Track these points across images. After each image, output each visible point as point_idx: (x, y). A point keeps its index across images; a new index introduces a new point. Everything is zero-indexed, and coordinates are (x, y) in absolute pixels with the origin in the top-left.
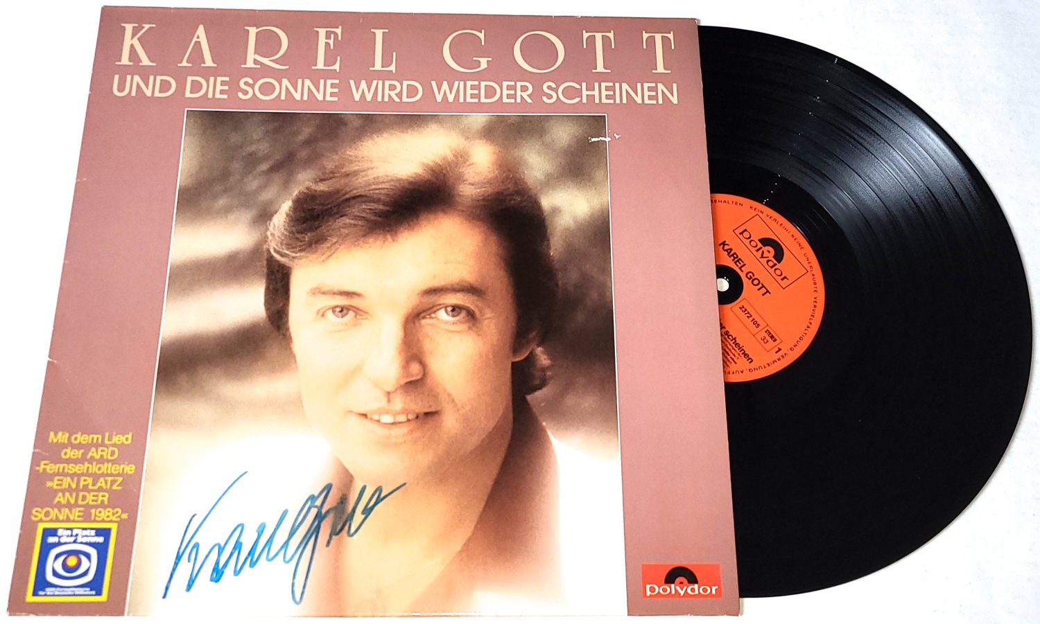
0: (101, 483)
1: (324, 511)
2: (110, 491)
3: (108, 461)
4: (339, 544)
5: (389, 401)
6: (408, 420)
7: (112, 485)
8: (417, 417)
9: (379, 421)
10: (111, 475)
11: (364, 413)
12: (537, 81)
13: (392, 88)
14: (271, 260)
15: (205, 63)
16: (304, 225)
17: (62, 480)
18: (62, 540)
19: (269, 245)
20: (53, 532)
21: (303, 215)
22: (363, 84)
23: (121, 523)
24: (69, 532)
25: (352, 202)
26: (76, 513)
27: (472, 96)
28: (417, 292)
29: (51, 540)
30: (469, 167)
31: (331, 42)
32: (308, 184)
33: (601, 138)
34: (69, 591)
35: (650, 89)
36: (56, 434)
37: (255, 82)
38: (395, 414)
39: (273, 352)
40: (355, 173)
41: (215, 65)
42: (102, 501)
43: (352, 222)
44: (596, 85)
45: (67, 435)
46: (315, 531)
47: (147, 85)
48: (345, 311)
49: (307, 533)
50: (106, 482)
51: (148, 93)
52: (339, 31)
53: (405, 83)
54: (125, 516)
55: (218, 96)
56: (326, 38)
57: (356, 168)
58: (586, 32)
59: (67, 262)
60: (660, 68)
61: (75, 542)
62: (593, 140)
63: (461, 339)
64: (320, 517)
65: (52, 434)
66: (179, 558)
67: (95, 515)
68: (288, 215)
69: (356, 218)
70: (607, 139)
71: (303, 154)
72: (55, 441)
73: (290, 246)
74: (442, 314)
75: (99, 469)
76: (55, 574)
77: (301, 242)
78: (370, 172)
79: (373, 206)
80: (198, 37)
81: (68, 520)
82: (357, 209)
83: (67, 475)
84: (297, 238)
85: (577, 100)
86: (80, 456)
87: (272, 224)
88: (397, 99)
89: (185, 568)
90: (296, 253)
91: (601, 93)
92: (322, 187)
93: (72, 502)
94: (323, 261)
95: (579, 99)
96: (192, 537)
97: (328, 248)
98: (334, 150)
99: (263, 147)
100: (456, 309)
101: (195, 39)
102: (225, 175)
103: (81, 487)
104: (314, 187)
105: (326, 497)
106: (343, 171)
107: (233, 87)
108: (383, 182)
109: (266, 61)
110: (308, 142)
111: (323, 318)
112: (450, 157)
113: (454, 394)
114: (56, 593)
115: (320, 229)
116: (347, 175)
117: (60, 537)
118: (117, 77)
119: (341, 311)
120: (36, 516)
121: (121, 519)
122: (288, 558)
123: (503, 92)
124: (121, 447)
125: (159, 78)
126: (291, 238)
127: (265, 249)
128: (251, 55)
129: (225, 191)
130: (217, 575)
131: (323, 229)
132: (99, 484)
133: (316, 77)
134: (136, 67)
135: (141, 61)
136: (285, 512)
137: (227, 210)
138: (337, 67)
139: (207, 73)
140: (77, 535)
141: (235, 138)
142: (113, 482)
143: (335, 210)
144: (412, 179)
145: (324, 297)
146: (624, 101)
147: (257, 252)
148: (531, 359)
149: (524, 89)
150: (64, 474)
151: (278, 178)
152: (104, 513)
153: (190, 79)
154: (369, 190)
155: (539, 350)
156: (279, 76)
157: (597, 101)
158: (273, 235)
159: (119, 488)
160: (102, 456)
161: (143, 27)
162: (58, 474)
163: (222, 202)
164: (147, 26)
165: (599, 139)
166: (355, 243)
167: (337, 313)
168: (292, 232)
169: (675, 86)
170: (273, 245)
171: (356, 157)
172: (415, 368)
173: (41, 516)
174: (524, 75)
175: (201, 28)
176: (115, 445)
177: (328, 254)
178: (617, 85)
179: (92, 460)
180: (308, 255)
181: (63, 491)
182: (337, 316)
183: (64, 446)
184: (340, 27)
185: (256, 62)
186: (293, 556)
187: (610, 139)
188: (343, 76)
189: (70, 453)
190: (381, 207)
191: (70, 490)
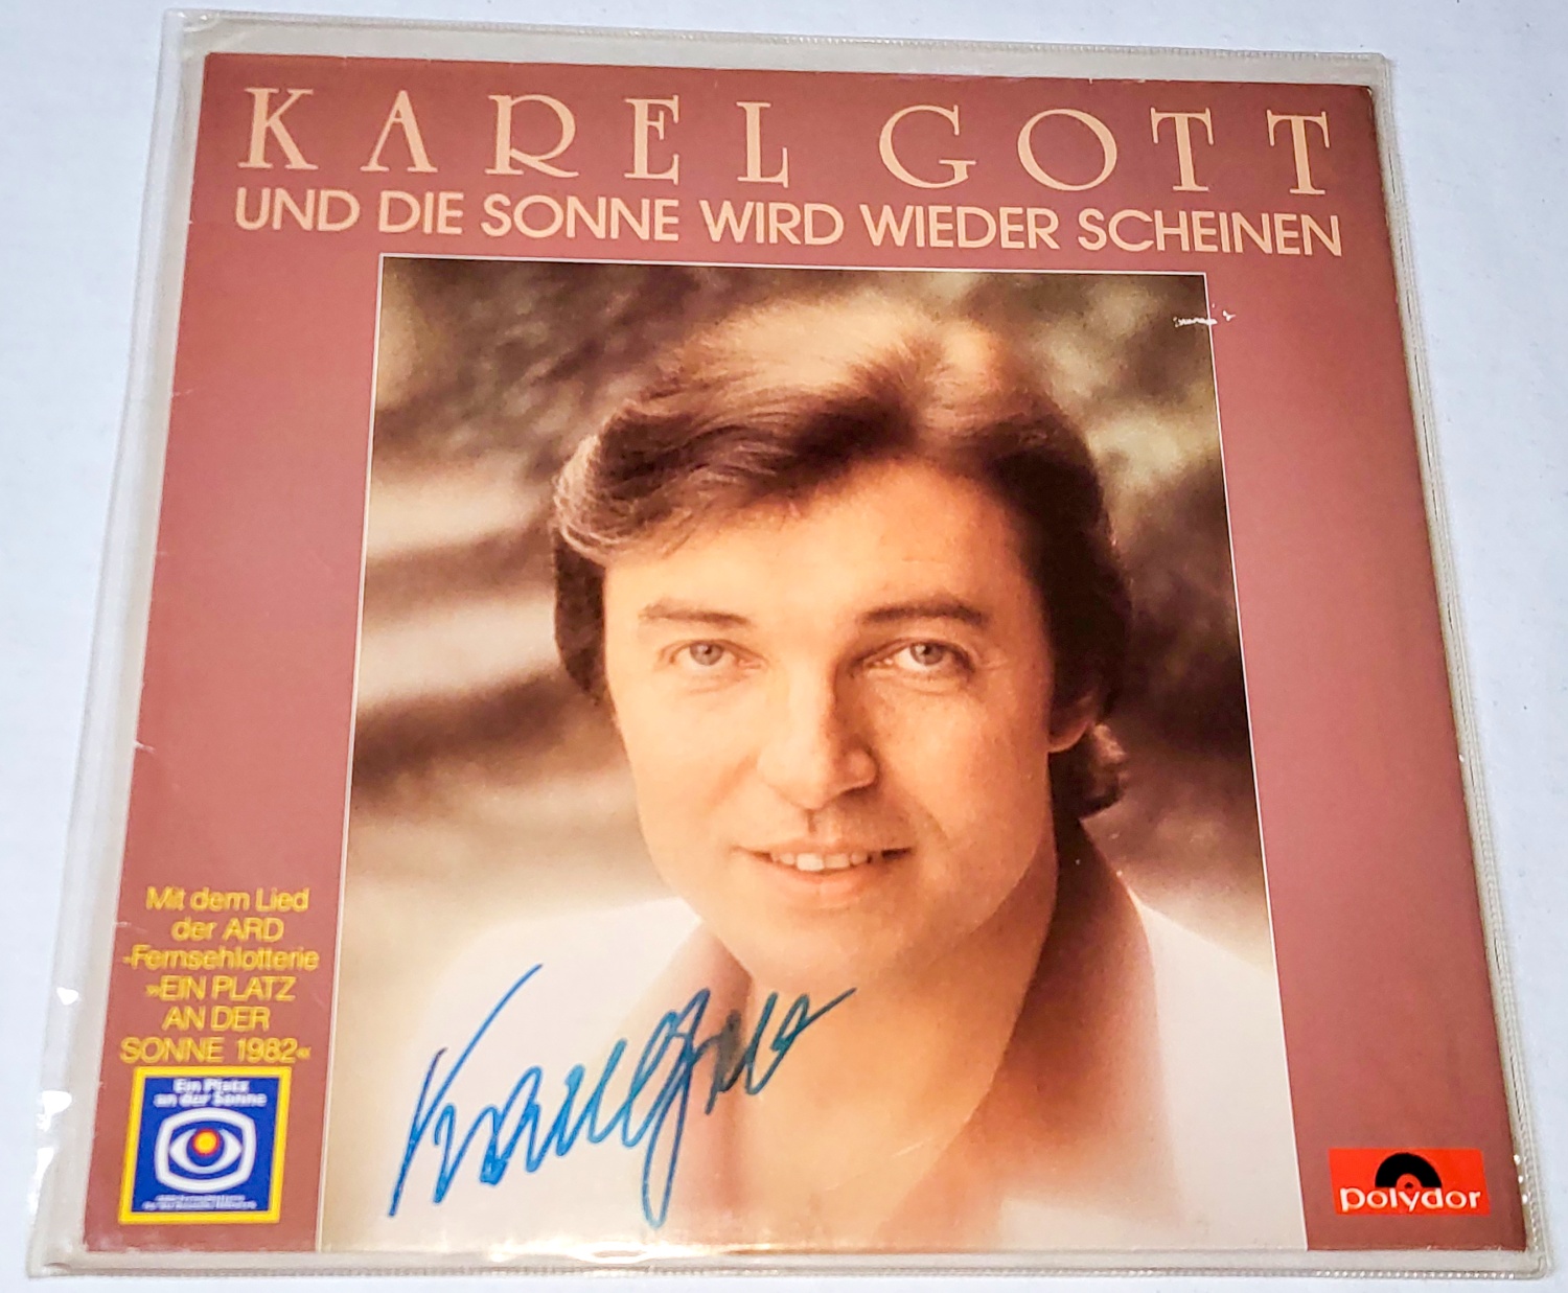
0: (254, 987)
1: (696, 1044)
2: (272, 1003)
3: (266, 945)
4: (731, 1109)
5: (812, 828)
6: (852, 866)
7: (275, 992)
8: (869, 860)
9: (794, 867)
10: (273, 972)
11: (765, 850)
12: (1068, 208)
13: (784, 217)
14: (563, 550)
15: (414, 166)
16: (626, 483)
17: (176, 983)
18: (186, 1101)
19: (559, 523)
20: (164, 1085)
21: (622, 462)
22: (727, 209)
23: (297, 1067)
24: (196, 1086)
25: (718, 440)
26: (208, 1048)
27: (942, 235)
28: (854, 617)
29: (162, 1101)
30: (942, 374)
31: (660, 125)
32: (627, 402)
33: (1196, 320)
34: (204, 1202)
35: (1287, 226)
36: (160, 893)
37: (514, 203)
38: (826, 854)
39: (579, 730)
40: (720, 383)
41: (434, 170)
42: (259, 1024)
43: (720, 478)
44: (1183, 215)
45: (182, 894)
46: (682, 1082)
47: (302, 208)
48: (715, 653)
49: (667, 1086)
50: (264, 986)
51: (306, 223)
52: (673, 104)
53: (809, 208)
54: (304, 1053)
55: (443, 229)
56: (650, 119)
57: (723, 373)
58: (1157, 111)
59: (163, 553)
60: (1305, 186)
61: (209, 1105)
62: (1183, 322)
63: (946, 709)
64: (689, 1057)
65: (152, 892)
66: (415, 1136)
67: (247, 1052)
68: (591, 463)
69: (727, 470)
70: (1210, 322)
71: (617, 343)
72: (159, 906)
73: (599, 525)
74: (905, 659)
75: (249, 960)
76: (174, 1168)
77: (623, 515)
78: (749, 380)
79: (761, 447)
80: (398, 115)
81: (193, 1062)
82: (728, 454)
83: (187, 972)
84: (613, 510)
85: (1147, 244)
86: (209, 936)
87: (561, 481)
88: (794, 240)
89: (429, 1156)
90: (612, 538)
91: (1192, 232)
92: (657, 409)
93: (200, 1025)
94: (668, 554)
95: (1151, 242)
96: (440, 1096)
97: (675, 528)
98: (678, 337)
99: (536, 331)
100: (932, 650)
101: (392, 119)
102: (465, 384)
103: (215, 995)
104: (640, 408)
105: (698, 1018)
106: (696, 377)
107: (473, 214)
108: (776, 402)
109: (533, 161)
110: (626, 320)
111: (672, 667)
112: (903, 350)
113: (938, 814)
114: (179, 1206)
115: (657, 491)
116: (705, 386)
117: (178, 1095)
118: (242, 193)
119: (708, 652)
120: (129, 1055)
121: (299, 1061)
122: (631, 1135)
123: (1001, 227)
124: (287, 916)
125: (325, 194)
126: (599, 509)
127: (550, 531)
128: (504, 151)
129: (467, 416)
130: (494, 1168)
131: (665, 492)
132: (249, 991)
133: (635, 194)
134: (278, 174)
135: (286, 160)
136: (620, 1048)
137: (474, 452)
138: (673, 174)
139: (420, 185)
140: (212, 1092)
141: (480, 311)
142: (277, 987)
143: (684, 454)
144: (830, 397)
145: (672, 625)
146: (1239, 248)
147: (536, 535)
148: (1085, 748)
149: (1042, 222)
150: (180, 971)
151: (568, 391)
152: (263, 1049)
153: (386, 196)
154: (751, 416)
155: (1100, 731)
156: (561, 191)
157: (1186, 247)
158: (564, 502)
159: (290, 998)
160: (252, 935)
161: (290, 95)
162: (169, 971)
163: (462, 436)
164: (296, 94)
165: (1194, 321)
166: (728, 521)
167: (699, 656)
168: (602, 497)
169: (1334, 220)
170: (566, 523)
171: (722, 351)
172: (859, 764)
173: (141, 1053)
174: (1043, 196)
175: (403, 97)
176: (276, 914)
177: (676, 540)
178: (1223, 216)
179: (233, 943)
180: (636, 541)
181: (181, 1004)
182: (701, 662)
183: (177, 916)
184: (676, 98)
185: (514, 163)
186: (640, 1135)
187: (1214, 322)
188: (687, 193)
189: (189, 929)
190: (774, 450)
191: (193, 1002)
